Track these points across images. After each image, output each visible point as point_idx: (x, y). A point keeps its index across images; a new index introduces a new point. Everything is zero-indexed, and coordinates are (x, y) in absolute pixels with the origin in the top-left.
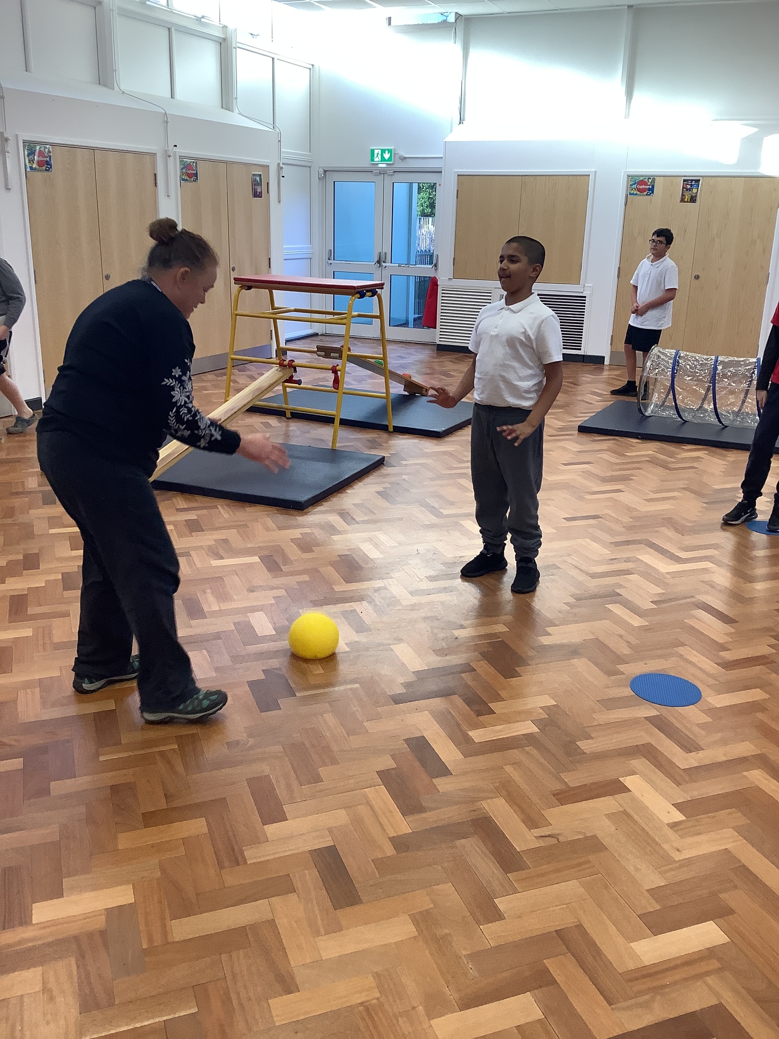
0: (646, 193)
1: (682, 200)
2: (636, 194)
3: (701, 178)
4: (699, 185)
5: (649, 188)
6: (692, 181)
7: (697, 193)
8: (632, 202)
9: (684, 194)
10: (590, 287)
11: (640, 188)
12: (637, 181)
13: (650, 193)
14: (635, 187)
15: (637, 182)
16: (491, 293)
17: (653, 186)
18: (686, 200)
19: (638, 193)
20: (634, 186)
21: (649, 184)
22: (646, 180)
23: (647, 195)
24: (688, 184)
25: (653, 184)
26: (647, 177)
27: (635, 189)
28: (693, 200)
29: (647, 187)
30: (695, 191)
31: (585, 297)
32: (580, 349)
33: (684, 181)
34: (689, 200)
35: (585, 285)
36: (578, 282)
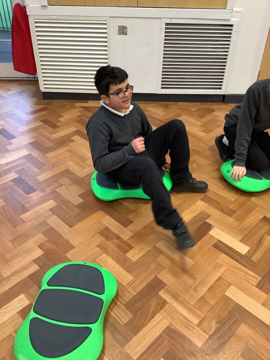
10: (239, 12)
16: (106, 24)
31: (232, 26)
32: (220, 88)
35: (234, 9)
36: (224, 7)
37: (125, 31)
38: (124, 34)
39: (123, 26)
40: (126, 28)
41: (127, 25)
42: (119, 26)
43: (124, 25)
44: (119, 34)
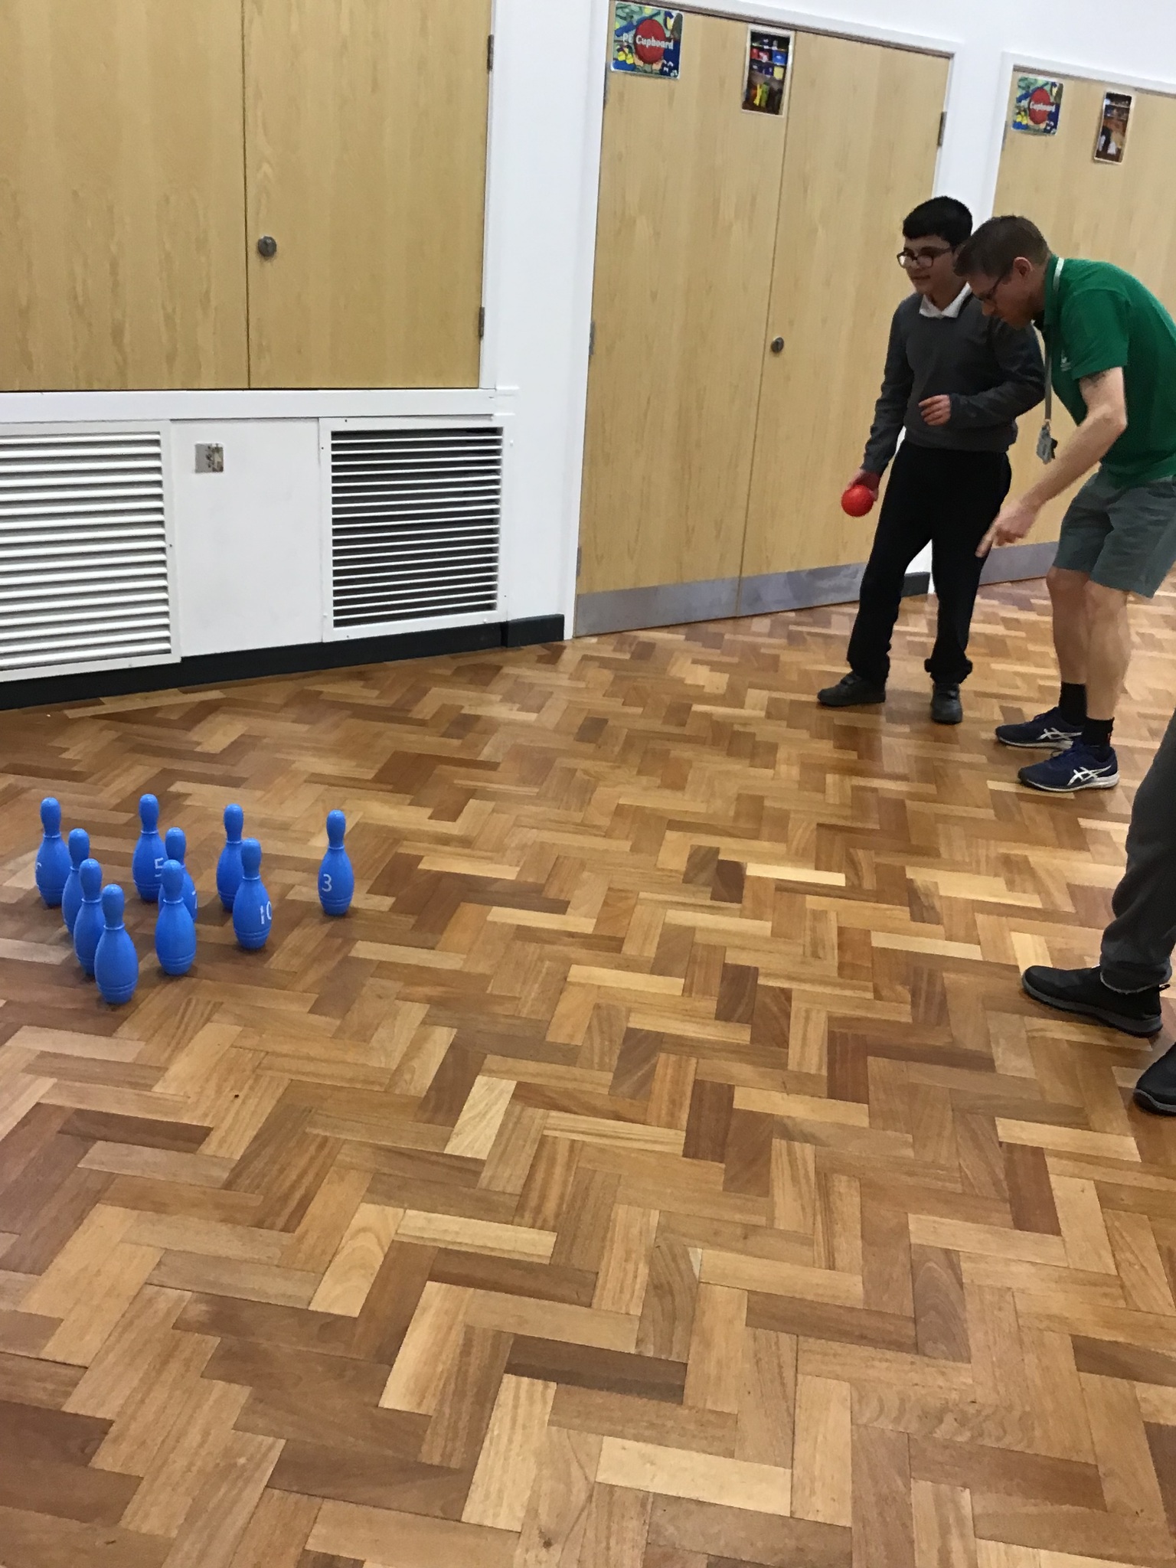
0: (657, 67)
1: (748, 104)
2: (633, 68)
3: (791, 34)
4: (787, 53)
5: (667, 50)
6: (772, 38)
7: (782, 82)
8: (621, 95)
9: (754, 80)
10: (511, 394)
11: (643, 47)
12: (636, 18)
13: (671, 69)
14: (631, 41)
15: (635, 23)
16: (157, 443)
17: (677, 44)
18: (757, 102)
19: (640, 63)
20: (628, 37)
21: (668, 34)
22: (660, 19)
23: (662, 73)
24: (762, 50)
25: (677, 36)
26: (662, 14)
27: (628, 47)
28: (773, 104)
29: (663, 45)
30: (778, 73)
31: (499, 430)
32: (493, 606)
33: (756, 36)
34: (763, 104)
35: (497, 388)
36: (472, 379)
37: (217, 458)
38: (214, 470)
39: (209, 447)
40: (218, 450)
41: (221, 444)
42: (199, 447)
43: (213, 442)
44: (199, 470)
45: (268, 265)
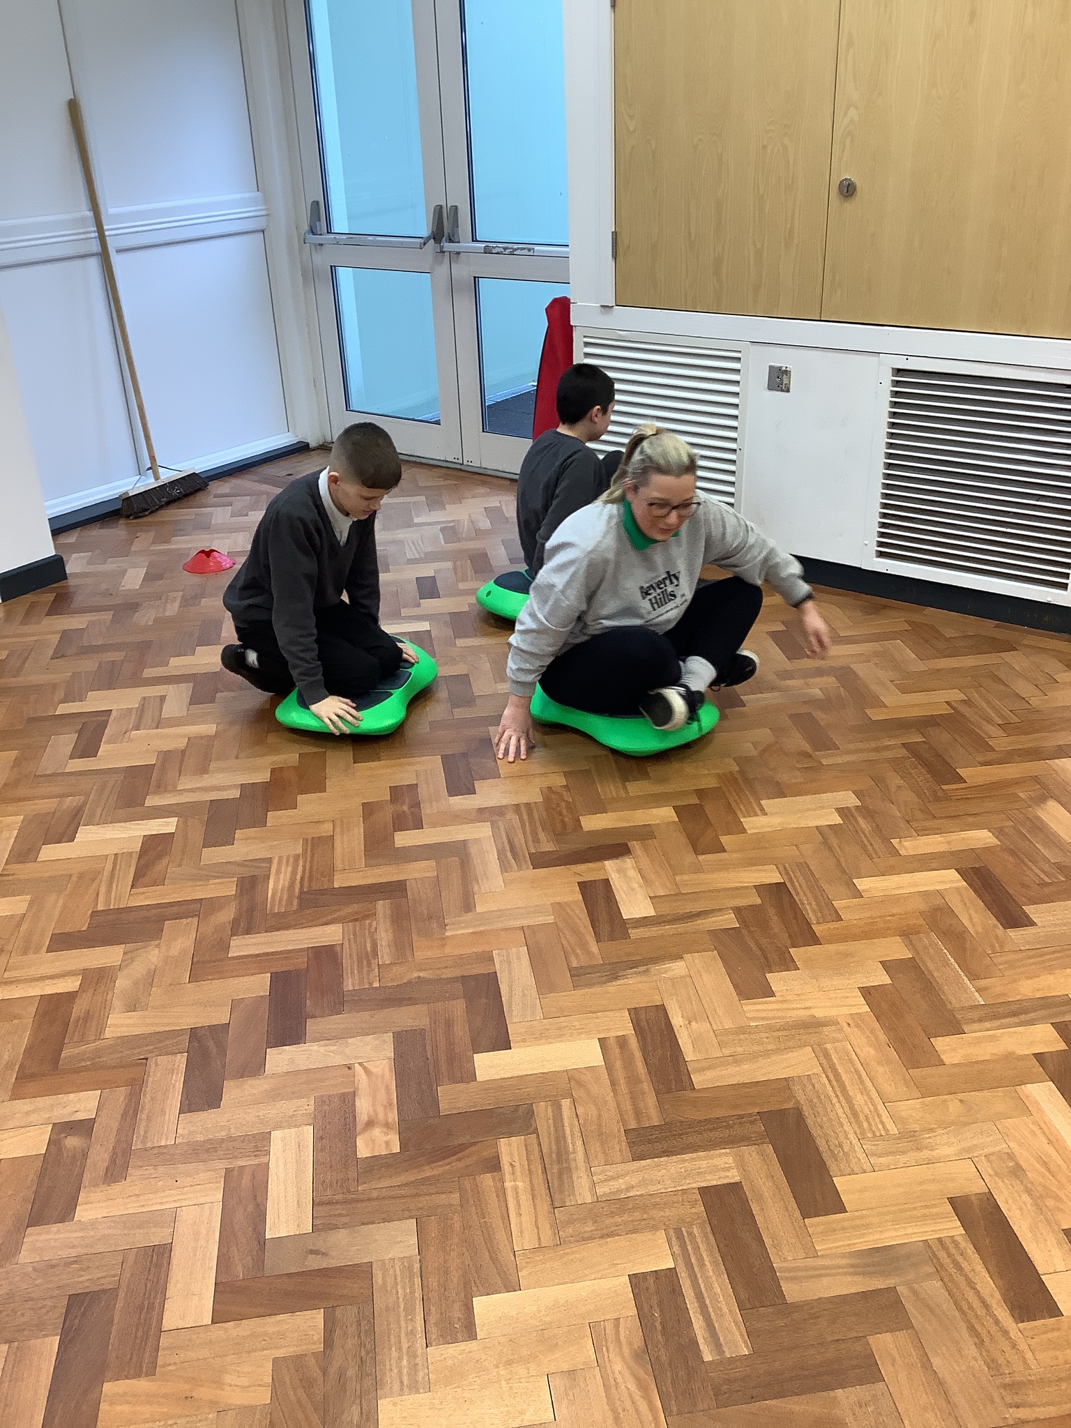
16: (738, 359)
32: (1063, 586)
37: (785, 381)
38: (782, 391)
39: (780, 369)
40: (787, 372)
41: (790, 367)
42: (771, 368)
43: (783, 365)
44: (770, 388)
45: (847, 205)
